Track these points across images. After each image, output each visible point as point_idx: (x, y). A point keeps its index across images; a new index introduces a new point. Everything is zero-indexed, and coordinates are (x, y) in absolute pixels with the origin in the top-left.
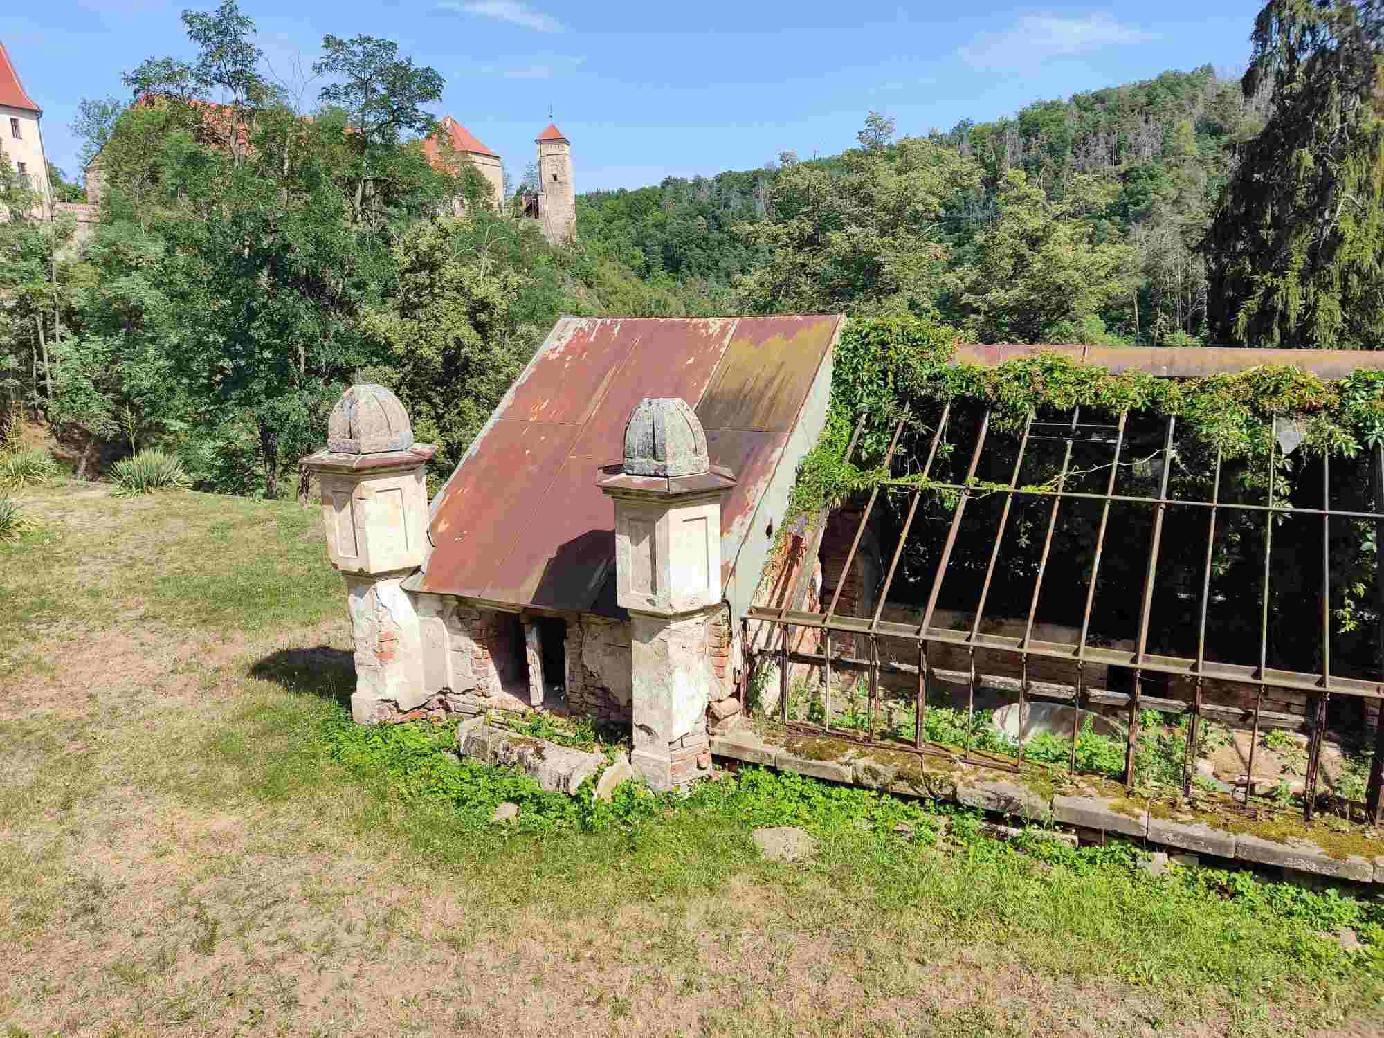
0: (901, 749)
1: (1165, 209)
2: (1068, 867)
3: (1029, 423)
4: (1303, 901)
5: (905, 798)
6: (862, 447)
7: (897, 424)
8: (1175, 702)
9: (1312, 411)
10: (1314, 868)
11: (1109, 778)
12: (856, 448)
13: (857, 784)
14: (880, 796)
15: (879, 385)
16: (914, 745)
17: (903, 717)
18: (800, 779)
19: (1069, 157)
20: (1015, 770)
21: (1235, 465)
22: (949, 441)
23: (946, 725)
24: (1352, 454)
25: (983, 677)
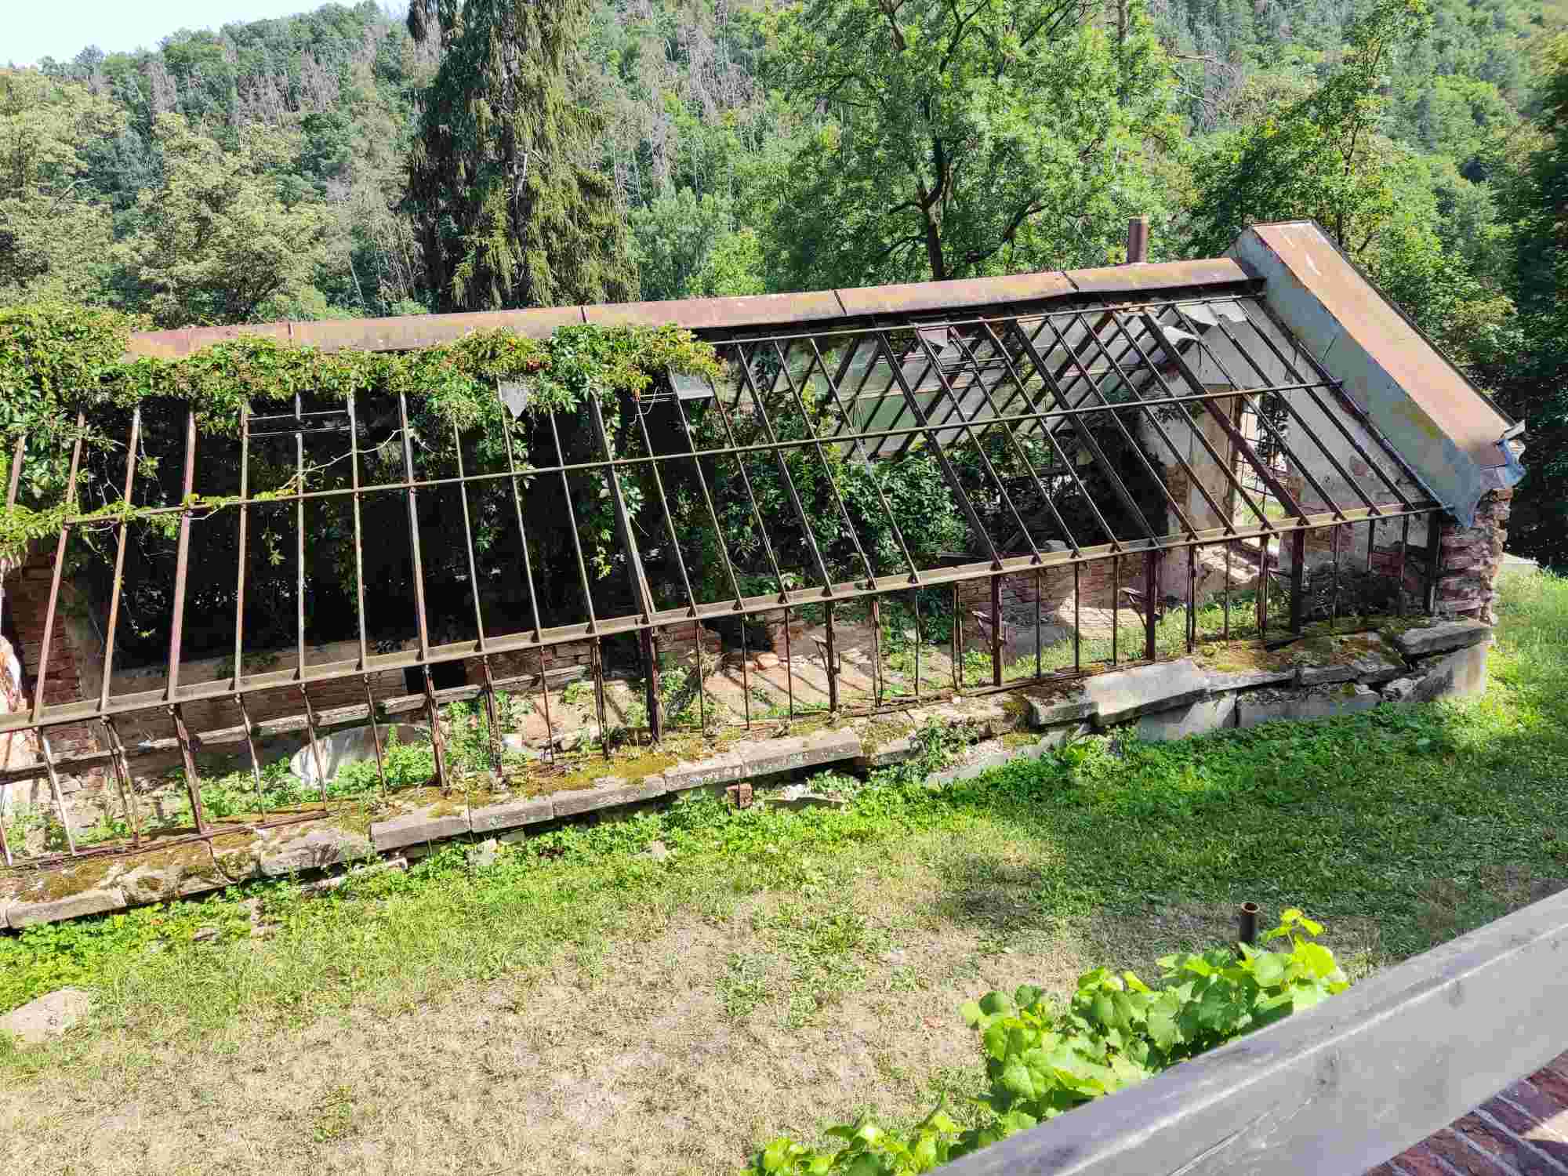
0: (179, 842)
1: (360, 163)
2: (402, 894)
3: (244, 420)
4: (620, 833)
5: (199, 897)
6: (30, 481)
7: (73, 444)
8: (469, 688)
9: (530, 371)
10: (620, 800)
11: (423, 785)
12: (21, 483)
13: (133, 904)
14: (167, 906)
15: (33, 397)
16: (196, 830)
17: (175, 803)
18: (51, 928)
19: (236, 100)
20: (324, 814)
21: (472, 436)
22: (151, 454)
23: (233, 794)
24: (573, 408)
25: (261, 724)
